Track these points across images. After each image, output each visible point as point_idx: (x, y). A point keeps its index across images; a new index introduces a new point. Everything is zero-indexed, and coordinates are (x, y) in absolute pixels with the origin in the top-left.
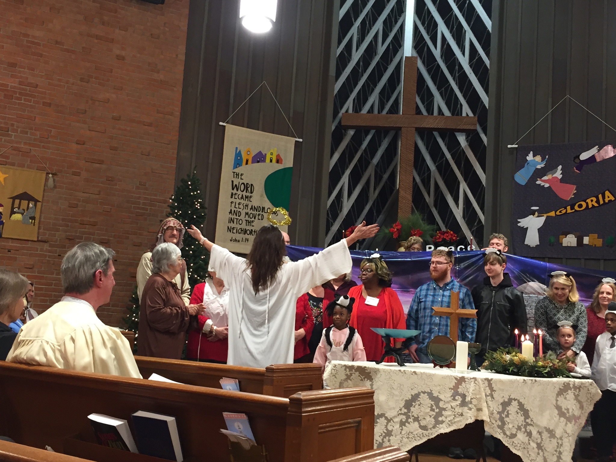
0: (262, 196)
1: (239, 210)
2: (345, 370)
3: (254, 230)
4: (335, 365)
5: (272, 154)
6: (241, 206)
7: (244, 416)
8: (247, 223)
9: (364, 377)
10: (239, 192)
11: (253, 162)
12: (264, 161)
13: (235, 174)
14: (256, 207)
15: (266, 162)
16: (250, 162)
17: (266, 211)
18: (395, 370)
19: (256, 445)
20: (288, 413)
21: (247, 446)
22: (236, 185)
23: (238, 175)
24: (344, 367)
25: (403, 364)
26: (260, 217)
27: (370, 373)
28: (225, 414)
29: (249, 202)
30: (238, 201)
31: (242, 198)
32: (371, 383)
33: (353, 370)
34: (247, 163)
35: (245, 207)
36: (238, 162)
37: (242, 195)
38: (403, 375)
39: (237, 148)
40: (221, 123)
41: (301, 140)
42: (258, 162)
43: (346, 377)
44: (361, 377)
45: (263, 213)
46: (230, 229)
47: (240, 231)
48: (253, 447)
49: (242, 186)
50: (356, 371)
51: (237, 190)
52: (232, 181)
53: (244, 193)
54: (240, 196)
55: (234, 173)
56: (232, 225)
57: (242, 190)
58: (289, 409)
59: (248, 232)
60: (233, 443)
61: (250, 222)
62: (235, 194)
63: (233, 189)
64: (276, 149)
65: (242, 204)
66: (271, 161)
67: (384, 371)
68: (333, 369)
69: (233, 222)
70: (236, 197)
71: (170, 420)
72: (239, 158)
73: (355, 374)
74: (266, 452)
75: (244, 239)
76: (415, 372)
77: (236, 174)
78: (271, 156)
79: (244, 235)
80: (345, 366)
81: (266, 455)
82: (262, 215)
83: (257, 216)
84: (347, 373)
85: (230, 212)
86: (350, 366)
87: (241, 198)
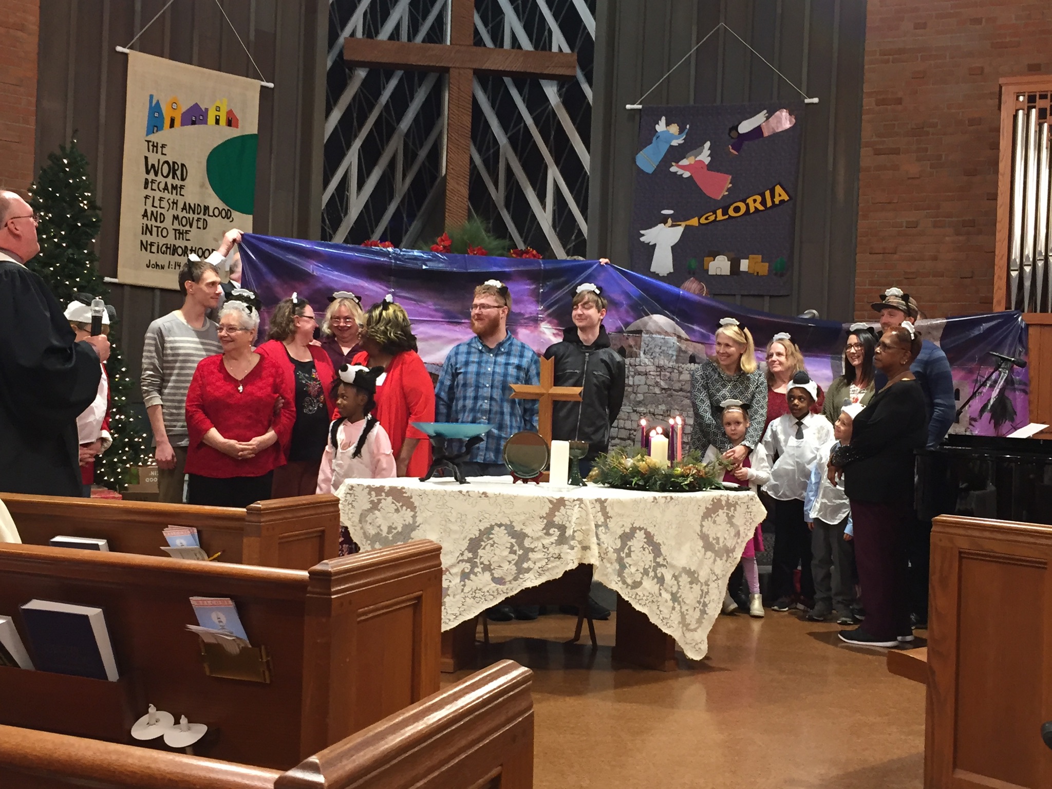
0: (202, 186)
1: (160, 211)
2: (369, 494)
3: (189, 248)
4: (352, 487)
5: (218, 109)
6: (164, 204)
7: (228, 603)
8: (177, 235)
9: (401, 504)
10: (160, 178)
11: (183, 124)
12: (204, 121)
13: (151, 144)
14: (193, 206)
15: (209, 123)
16: (178, 122)
17: (211, 214)
18: (452, 491)
19: (250, 646)
20: (308, 595)
21: (234, 650)
22: (153, 166)
23: (157, 147)
24: (368, 489)
25: (463, 481)
26: (201, 224)
27: (411, 497)
28: (194, 600)
29: (179, 197)
30: (158, 195)
31: (166, 188)
32: (412, 513)
33: (383, 494)
34: (172, 125)
35: (171, 205)
36: (155, 124)
37: (166, 183)
38: (465, 498)
39: (151, 97)
40: (119, 49)
41: (271, 85)
42: (194, 123)
43: (371, 505)
44: (396, 505)
45: (206, 217)
46: (144, 246)
47: (164, 249)
48: (244, 650)
49: (166, 167)
50: (387, 495)
51: (156, 175)
52: (146, 158)
53: (170, 180)
54: (162, 186)
55: (148, 142)
56: (148, 238)
57: (165, 175)
58: (309, 588)
59: (180, 251)
60: (208, 646)
61: (182, 234)
62: (153, 182)
63: (148, 172)
64: (225, 101)
65: (165, 200)
66: (217, 122)
67: (435, 493)
68: (348, 493)
69: (151, 234)
70: (155, 186)
71: (93, 613)
72: (156, 115)
73: (385, 499)
74: (267, 656)
75: (173, 263)
76: (484, 493)
77: (153, 146)
78: (218, 113)
79: (171, 256)
80: (368, 487)
81: (268, 662)
82: (204, 220)
83: (195, 223)
84: (371, 499)
85: (145, 215)
86: (376, 487)
87: (164, 189)
